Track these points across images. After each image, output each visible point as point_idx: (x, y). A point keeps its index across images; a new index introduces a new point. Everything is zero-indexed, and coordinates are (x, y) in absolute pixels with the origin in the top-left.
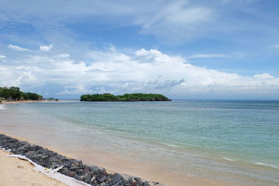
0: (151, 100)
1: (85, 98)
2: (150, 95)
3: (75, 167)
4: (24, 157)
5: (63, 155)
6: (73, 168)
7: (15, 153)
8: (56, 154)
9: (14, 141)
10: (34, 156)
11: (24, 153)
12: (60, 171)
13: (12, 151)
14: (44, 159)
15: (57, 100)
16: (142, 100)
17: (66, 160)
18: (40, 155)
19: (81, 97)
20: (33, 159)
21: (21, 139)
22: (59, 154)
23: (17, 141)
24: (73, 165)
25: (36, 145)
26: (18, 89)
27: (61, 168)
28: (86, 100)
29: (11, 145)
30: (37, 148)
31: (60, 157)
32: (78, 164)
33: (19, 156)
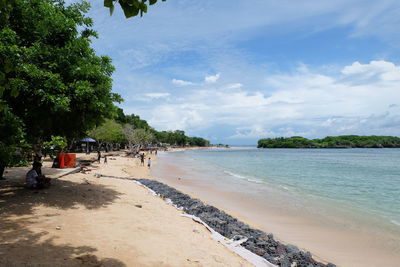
0: (375, 147)
1: (264, 144)
2: (373, 138)
3: (264, 243)
4: (198, 219)
5: (246, 223)
6: (261, 243)
7: (188, 212)
8: (235, 220)
9: (186, 198)
10: (210, 219)
11: (198, 213)
12: (244, 245)
13: (185, 210)
14: (221, 225)
15: (227, 146)
16: (358, 147)
17: (249, 231)
18: (216, 219)
19: (259, 142)
20: (209, 223)
21: (193, 196)
22: (240, 220)
23: (189, 198)
24: (260, 238)
25: (211, 205)
26: (183, 132)
27: (245, 240)
28: (265, 146)
29: (183, 201)
30: (212, 210)
31: (241, 225)
32: (267, 239)
33: (193, 217)
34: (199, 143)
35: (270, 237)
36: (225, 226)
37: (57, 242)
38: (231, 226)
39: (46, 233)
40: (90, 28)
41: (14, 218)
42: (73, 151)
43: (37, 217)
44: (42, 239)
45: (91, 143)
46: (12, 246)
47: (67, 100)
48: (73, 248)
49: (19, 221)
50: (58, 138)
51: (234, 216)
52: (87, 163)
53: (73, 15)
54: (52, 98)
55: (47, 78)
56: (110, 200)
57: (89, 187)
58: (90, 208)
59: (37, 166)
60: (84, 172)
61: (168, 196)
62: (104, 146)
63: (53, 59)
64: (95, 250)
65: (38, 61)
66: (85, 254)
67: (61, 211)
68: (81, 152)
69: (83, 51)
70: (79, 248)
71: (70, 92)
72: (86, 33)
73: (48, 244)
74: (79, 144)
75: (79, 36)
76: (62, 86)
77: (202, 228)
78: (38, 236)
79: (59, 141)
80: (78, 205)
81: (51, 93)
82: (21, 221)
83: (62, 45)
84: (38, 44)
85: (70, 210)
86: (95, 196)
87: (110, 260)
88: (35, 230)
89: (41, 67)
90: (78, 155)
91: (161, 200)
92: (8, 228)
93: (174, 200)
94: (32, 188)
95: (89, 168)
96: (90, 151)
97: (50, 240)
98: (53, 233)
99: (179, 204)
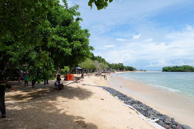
1: (165, 70)
3: (169, 122)
4: (132, 107)
6: (167, 122)
7: (126, 103)
8: (152, 109)
9: (125, 96)
10: (138, 108)
11: (132, 104)
12: (157, 122)
13: (125, 102)
14: (144, 111)
15: (145, 71)
17: (160, 115)
18: (141, 108)
19: (163, 69)
20: (138, 109)
21: (129, 95)
22: (154, 109)
24: (166, 120)
25: (138, 100)
26: (122, 64)
27: (158, 120)
28: (167, 71)
29: (124, 98)
30: (139, 103)
31: (155, 112)
32: (171, 120)
33: (129, 106)
34: (131, 69)
35: (172, 119)
36: (146, 112)
37: (68, 114)
38: (149, 112)
39: (63, 109)
40: (79, 17)
41: (50, 102)
42: (72, 73)
43: (59, 102)
44: (62, 112)
45: (80, 70)
46: (50, 114)
47: (70, 49)
48: (74, 117)
49: (52, 103)
50: (67, 67)
51: (151, 106)
52: (78, 79)
53: (72, 12)
54: (64, 49)
55: (62, 41)
56: (89, 96)
57: (79, 90)
58: (81, 99)
59: (59, 79)
60: (77, 83)
61: (116, 95)
62: (85, 71)
63: (64, 32)
64: (84, 118)
65: (58, 33)
66: (80, 120)
67: (69, 100)
68: (75, 73)
69: (77, 28)
70: (77, 117)
71: (71, 46)
72: (78, 19)
73: (64, 114)
74: (74, 70)
75: (75, 21)
76: (68, 44)
77: (134, 112)
78: (60, 110)
79: (67, 68)
80: (75, 98)
81: (64, 47)
82: (53, 103)
83: (68, 25)
84: (58, 26)
85: (72, 100)
86: (82, 94)
87: (91, 124)
88: (59, 107)
89: (60, 36)
90: (75, 75)
91: (113, 97)
92: (48, 106)
93: (119, 97)
94: (56, 89)
95: (79, 81)
96: (79, 73)
97: (65, 112)
98: (66, 109)
99: (122, 99)
